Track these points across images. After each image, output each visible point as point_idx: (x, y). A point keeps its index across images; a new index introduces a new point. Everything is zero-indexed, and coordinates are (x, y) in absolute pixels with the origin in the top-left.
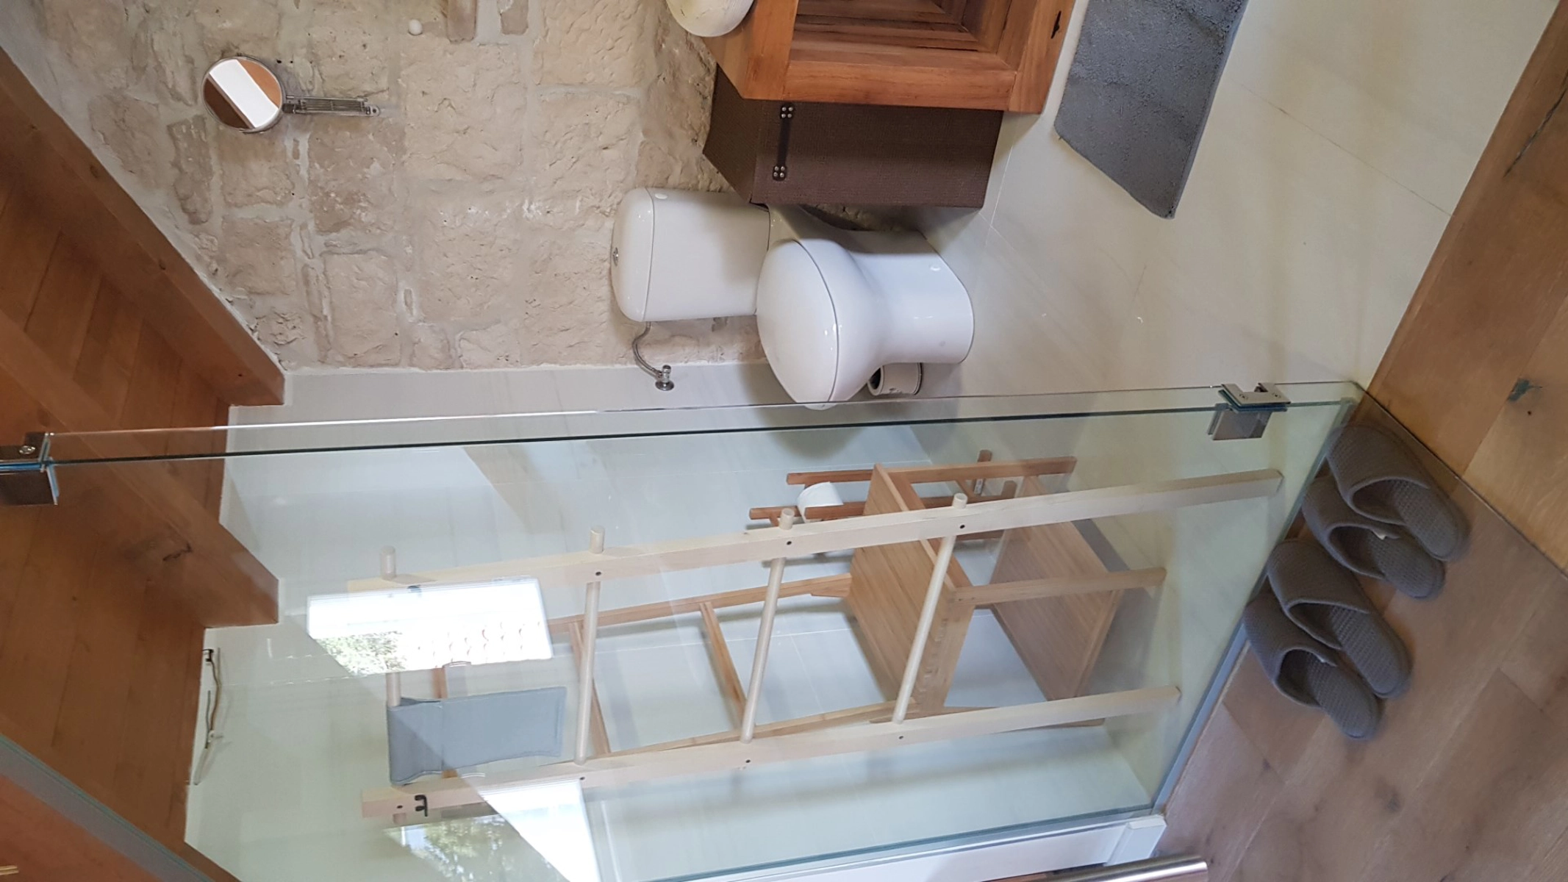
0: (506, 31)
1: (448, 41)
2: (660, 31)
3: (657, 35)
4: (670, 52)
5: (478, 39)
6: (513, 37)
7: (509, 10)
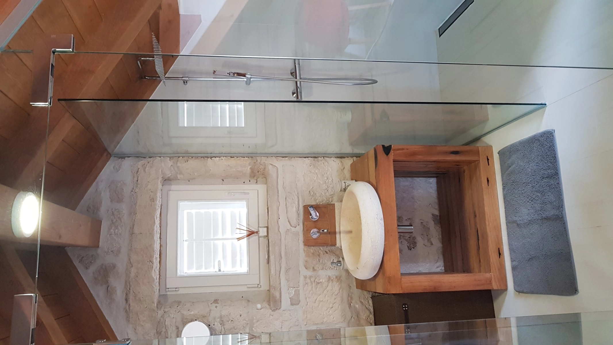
0: (292, 304)
1: (271, 311)
2: (349, 298)
3: (348, 300)
4: (354, 306)
5: (282, 308)
6: (295, 306)
7: (293, 296)
